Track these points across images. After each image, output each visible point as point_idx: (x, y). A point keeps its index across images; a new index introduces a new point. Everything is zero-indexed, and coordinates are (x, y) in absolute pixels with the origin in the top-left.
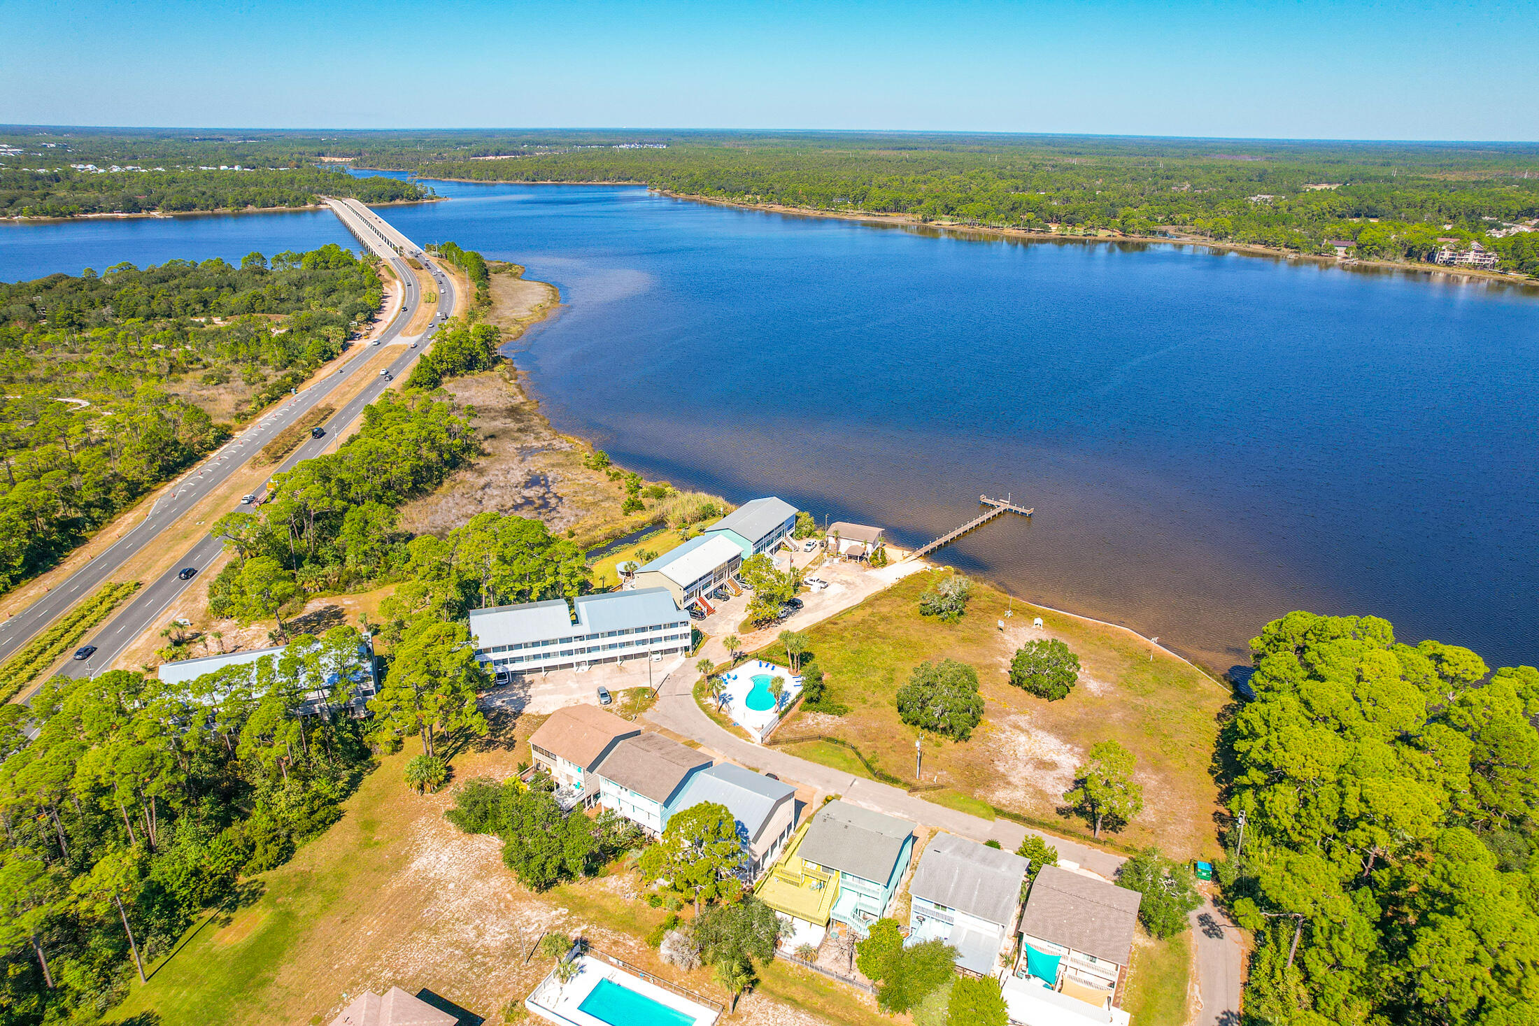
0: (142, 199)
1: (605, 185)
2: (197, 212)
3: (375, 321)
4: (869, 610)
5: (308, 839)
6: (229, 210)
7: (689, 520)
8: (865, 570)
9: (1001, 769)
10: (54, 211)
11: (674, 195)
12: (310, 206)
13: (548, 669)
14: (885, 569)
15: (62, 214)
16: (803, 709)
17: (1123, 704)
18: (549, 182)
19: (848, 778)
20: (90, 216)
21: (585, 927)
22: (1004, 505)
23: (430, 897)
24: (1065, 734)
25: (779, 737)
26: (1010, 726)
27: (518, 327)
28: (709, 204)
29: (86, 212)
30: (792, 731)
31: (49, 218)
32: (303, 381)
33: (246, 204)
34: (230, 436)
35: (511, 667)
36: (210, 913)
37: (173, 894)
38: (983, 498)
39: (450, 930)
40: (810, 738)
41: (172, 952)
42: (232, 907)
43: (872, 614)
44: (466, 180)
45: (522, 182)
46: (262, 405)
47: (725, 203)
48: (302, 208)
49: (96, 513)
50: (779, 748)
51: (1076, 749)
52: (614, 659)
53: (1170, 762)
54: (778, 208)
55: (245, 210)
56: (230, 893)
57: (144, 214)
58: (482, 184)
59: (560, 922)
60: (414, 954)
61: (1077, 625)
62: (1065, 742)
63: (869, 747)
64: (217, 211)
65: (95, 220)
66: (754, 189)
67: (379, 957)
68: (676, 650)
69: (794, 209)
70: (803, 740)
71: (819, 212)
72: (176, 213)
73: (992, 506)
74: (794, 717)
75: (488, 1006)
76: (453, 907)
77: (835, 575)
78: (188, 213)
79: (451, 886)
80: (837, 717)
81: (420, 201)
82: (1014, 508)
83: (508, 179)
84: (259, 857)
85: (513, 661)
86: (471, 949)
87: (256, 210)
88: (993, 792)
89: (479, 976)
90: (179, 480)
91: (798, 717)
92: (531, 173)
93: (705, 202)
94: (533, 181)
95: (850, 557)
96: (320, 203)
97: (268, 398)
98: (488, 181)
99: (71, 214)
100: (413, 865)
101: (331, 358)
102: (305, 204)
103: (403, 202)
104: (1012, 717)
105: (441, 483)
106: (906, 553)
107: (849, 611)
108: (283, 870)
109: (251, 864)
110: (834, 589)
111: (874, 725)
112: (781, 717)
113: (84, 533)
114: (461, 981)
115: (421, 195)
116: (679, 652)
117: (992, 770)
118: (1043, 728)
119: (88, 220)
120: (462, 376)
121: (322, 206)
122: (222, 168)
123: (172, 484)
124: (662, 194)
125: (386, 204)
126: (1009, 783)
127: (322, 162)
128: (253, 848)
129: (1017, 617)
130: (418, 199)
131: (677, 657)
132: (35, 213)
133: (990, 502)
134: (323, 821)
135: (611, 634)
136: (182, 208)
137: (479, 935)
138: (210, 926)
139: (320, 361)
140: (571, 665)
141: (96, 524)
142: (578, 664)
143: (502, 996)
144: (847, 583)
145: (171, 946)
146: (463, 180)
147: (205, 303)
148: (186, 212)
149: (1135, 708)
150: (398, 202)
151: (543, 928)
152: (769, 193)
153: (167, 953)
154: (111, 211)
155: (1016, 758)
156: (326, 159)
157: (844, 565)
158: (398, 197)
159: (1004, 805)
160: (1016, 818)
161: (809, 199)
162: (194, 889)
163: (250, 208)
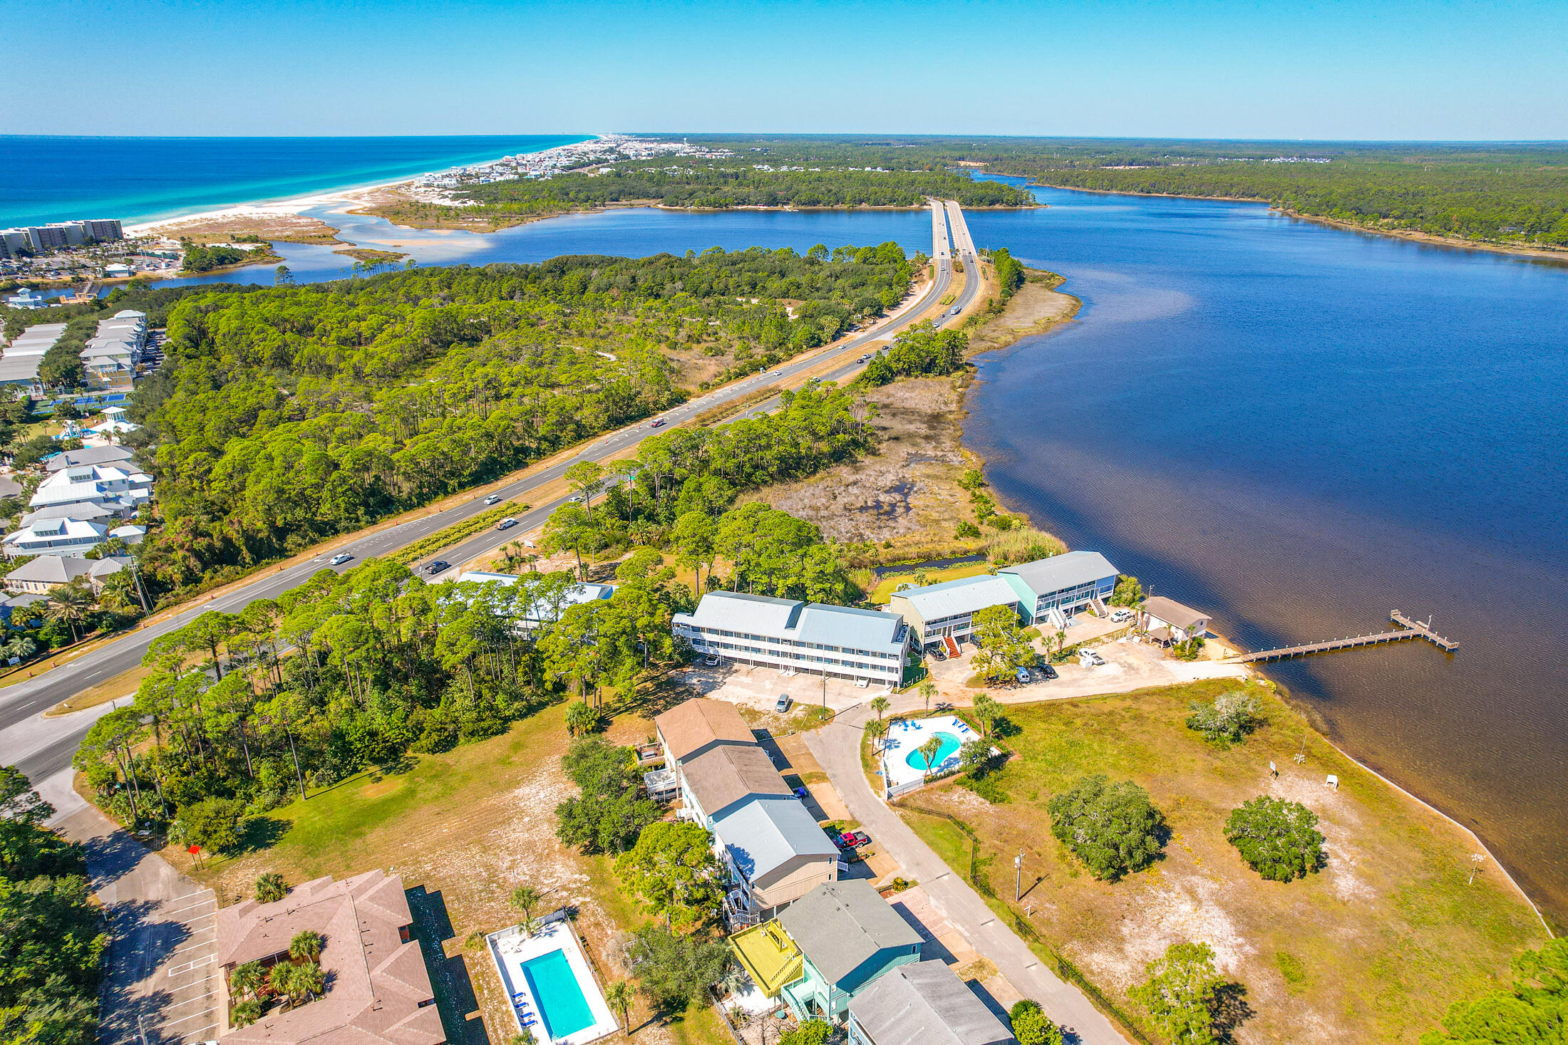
0: (781, 194)
1: (1225, 201)
2: (820, 207)
3: (882, 316)
4: (1128, 703)
5: (469, 741)
6: (845, 207)
7: (1012, 557)
8: (1163, 659)
9: (1125, 931)
10: (715, 203)
11: (1296, 216)
12: (915, 206)
13: (757, 664)
14: (1190, 664)
15: (721, 206)
16: (960, 783)
17: (1369, 921)
18: (1165, 194)
19: (940, 867)
20: (739, 208)
21: (588, 899)
22: (1421, 628)
23: (507, 821)
24: (1248, 924)
25: (910, 802)
26: (1183, 887)
27: (1009, 338)
28: (1335, 228)
29: (738, 204)
30: (928, 801)
31: (711, 208)
32: (778, 362)
33: (861, 202)
34: (685, 401)
35: (723, 652)
36: (374, 769)
37: (351, 744)
38: (1396, 615)
39: (495, 855)
40: (939, 814)
41: (335, 786)
42: (388, 770)
43: (1128, 709)
44: (1080, 189)
45: (1136, 194)
46: (730, 379)
47: (1352, 228)
48: (908, 207)
49: (545, 445)
50: (901, 811)
51: (1247, 948)
52: (820, 673)
53: (1373, 1022)
54: (1418, 236)
55: (858, 207)
56: (394, 760)
57: (779, 207)
58: (1094, 194)
59: (574, 886)
60: (457, 862)
61: (1391, 802)
62: (1240, 934)
63: (995, 846)
64: (836, 207)
65: (744, 211)
66: (1396, 213)
67: (435, 852)
68: (882, 682)
69: (1438, 238)
70: (930, 812)
71: (1470, 243)
72: (803, 207)
73: (1403, 626)
74: (942, 788)
75: (466, 926)
76: (513, 836)
77: (1124, 654)
78: (813, 208)
79: (527, 819)
80: (988, 803)
81: (1018, 207)
82: (1431, 636)
83: (1121, 190)
84: (424, 741)
85: (726, 646)
86: (494, 876)
87: (868, 207)
88: (1091, 951)
89: (481, 900)
90: (622, 430)
91: (948, 789)
92: (1147, 185)
93: (1329, 225)
94: (1147, 192)
95: (1157, 640)
96: (925, 204)
97: (736, 373)
98: (1101, 191)
99: (726, 205)
100: (517, 791)
101: (817, 345)
102: (912, 204)
103: (1001, 207)
104: (1195, 879)
105: (814, 473)
106: (1231, 652)
107: (1104, 697)
108: (439, 757)
109: (418, 744)
110: (1111, 669)
111: (1022, 826)
112: (926, 782)
113: (528, 460)
114: (466, 898)
115: (1021, 202)
116: (887, 686)
117: (1113, 928)
118: (1224, 906)
119: (738, 211)
120: (916, 377)
121: (925, 207)
122: (867, 169)
123: (615, 433)
124: (1283, 214)
125: (985, 207)
126: (1120, 950)
127: (958, 166)
128: (422, 730)
129: (1311, 766)
130: (1017, 204)
131: (882, 689)
132: (703, 204)
133: (1401, 620)
134: (485, 731)
135: (819, 647)
136: (808, 203)
137: (509, 868)
138: (367, 778)
139: (805, 347)
140: (776, 666)
141: (540, 454)
142: (786, 668)
143: (480, 924)
144: (1130, 667)
145: (336, 782)
146: (1077, 189)
147: (754, 286)
148: (811, 208)
149: (1385, 933)
150: (997, 206)
151: (558, 884)
152: (1416, 218)
153: (330, 785)
154: (756, 204)
155: (1157, 927)
156: (962, 163)
157: (1144, 646)
158: (998, 202)
159: (1092, 972)
160: (1093, 992)
161: (1466, 226)
162: (366, 746)
163: (864, 206)
